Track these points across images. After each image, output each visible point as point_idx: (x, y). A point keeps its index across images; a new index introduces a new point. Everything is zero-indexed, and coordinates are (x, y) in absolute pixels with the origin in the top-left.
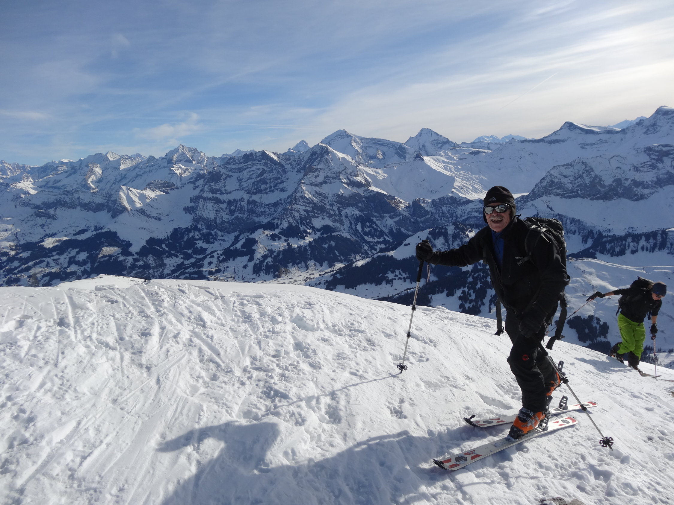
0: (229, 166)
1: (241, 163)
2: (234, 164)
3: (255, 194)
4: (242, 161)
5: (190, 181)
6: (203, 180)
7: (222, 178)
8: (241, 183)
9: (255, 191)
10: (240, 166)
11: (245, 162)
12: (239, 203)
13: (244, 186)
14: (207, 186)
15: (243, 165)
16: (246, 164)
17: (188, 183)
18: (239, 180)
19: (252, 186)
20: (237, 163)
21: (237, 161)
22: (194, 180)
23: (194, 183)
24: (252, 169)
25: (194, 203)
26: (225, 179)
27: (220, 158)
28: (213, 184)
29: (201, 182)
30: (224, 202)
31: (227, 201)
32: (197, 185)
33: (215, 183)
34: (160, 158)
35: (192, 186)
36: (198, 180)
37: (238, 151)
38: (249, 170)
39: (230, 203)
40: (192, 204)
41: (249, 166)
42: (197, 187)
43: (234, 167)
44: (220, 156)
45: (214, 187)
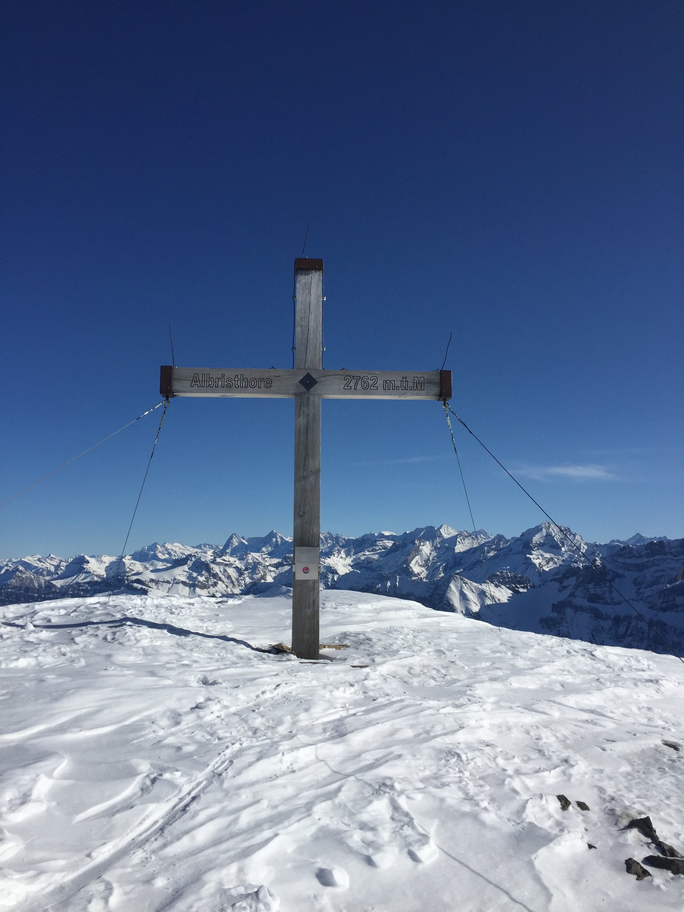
0: (621, 560)
1: (641, 556)
2: (629, 558)
3: (665, 610)
4: (643, 553)
5: (554, 577)
6: (575, 578)
7: (609, 577)
8: (639, 589)
9: (664, 605)
10: (639, 561)
11: (648, 555)
12: (633, 623)
13: (646, 595)
14: (580, 588)
15: (645, 560)
16: (651, 559)
17: (551, 581)
18: (636, 583)
19: (659, 598)
20: (635, 556)
21: (635, 553)
22: (560, 576)
23: (560, 581)
24: (660, 568)
25: (558, 612)
26: (613, 580)
27: (605, 545)
28: (591, 586)
29: (572, 581)
30: (607, 618)
31: (613, 617)
32: (565, 584)
33: (595, 586)
34: (513, 538)
35: (556, 585)
36: (568, 578)
37: (638, 537)
38: (655, 568)
39: (617, 620)
40: (555, 615)
41: (656, 562)
42: (565, 588)
43: (628, 561)
44: (608, 543)
45: (592, 591)
